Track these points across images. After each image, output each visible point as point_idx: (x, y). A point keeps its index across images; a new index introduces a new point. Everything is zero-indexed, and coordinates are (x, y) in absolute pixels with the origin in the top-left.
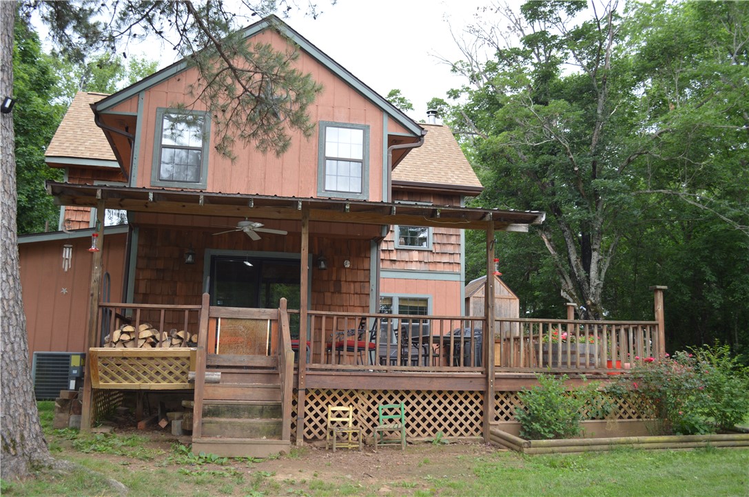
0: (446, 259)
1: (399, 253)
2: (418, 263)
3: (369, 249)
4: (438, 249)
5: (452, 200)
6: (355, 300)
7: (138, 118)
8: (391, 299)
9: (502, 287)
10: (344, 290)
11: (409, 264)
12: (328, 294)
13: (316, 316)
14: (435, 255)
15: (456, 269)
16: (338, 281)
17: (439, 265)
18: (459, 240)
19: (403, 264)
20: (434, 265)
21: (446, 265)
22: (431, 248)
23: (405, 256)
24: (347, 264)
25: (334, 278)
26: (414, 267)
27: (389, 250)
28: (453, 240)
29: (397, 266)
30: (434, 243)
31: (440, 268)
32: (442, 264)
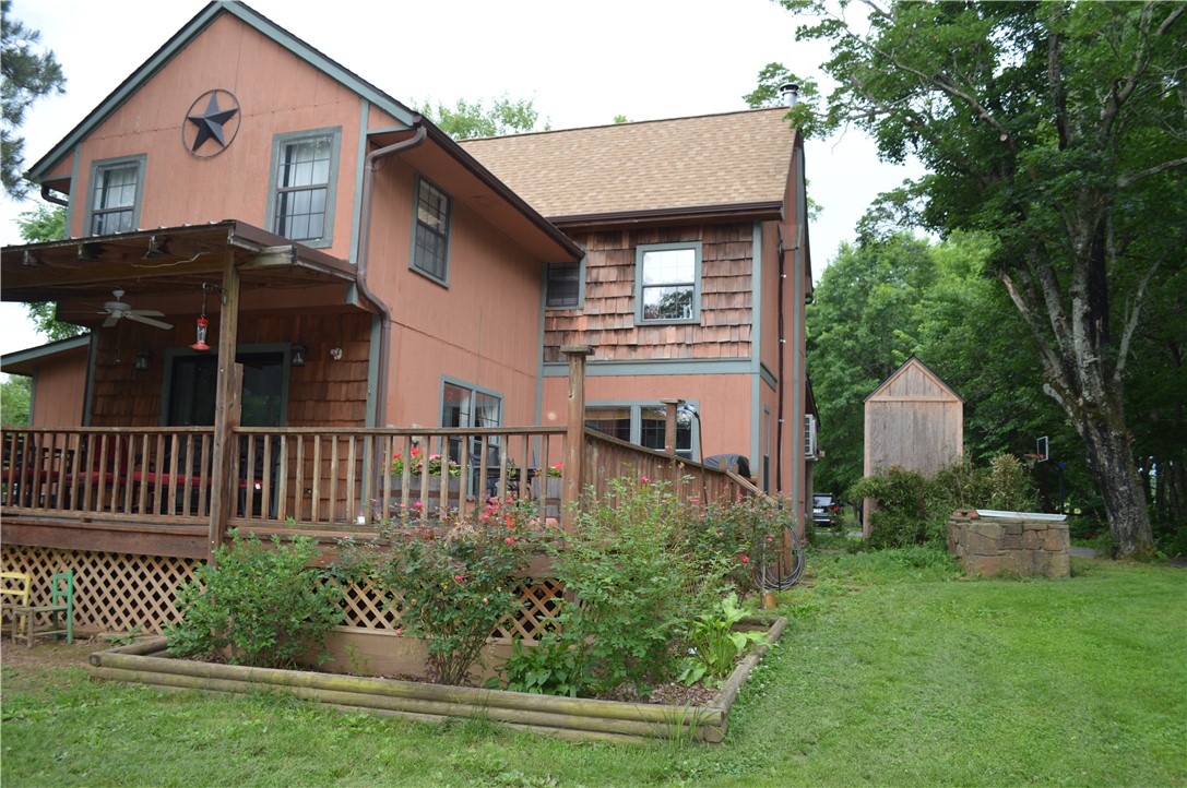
0: (724, 336)
1: (642, 332)
2: (675, 347)
3: (368, 328)
4: (711, 319)
5: (738, 232)
6: (347, 411)
7: (73, 180)
8: (627, 410)
9: (928, 381)
10: (331, 396)
11: (659, 349)
12: (310, 404)
14: (706, 330)
15: (744, 352)
17: (712, 347)
18: (750, 300)
19: (648, 350)
20: (702, 348)
21: (725, 347)
22: (699, 319)
23: (653, 337)
24: (338, 354)
25: (320, 377)
26: (666, 354)
27: (626, 330)
28: (738, 301)
29: (639, 355)
30: (703, 311)
31: (713, 352)
32: (718, 346)
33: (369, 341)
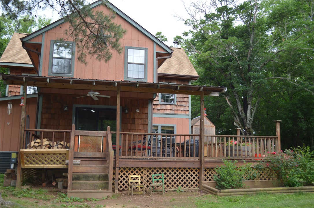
0: (182, 108)
1: (161, 106)
2: (170, 110)
3: (147, 104)
4: (179, 104)
5: (185, 82)
6: (141, 127)
7: (42, 45)
8: (157, 127)
9: (208, 121)
10: (136, 122)
11: (166, 111)
12: (129, 125)
13: (123, 135)
14: (177, 107)
15: (187, 113)
16: (134, 119)
17: (179, 111)
18: (188, 100)
19: (163, 111)
20: (177, 111)
21: (182, 111)
22: (176, 103)
23: (164, 107)
24: (138, 111)
25: (132, 117)
26: (168, 112)
27: (157, 105)
28: (185, 100)
29: (160, 112)
30: (177, 101)
31: (180, 112)
32: (181, 111)
33: (148, 108)
